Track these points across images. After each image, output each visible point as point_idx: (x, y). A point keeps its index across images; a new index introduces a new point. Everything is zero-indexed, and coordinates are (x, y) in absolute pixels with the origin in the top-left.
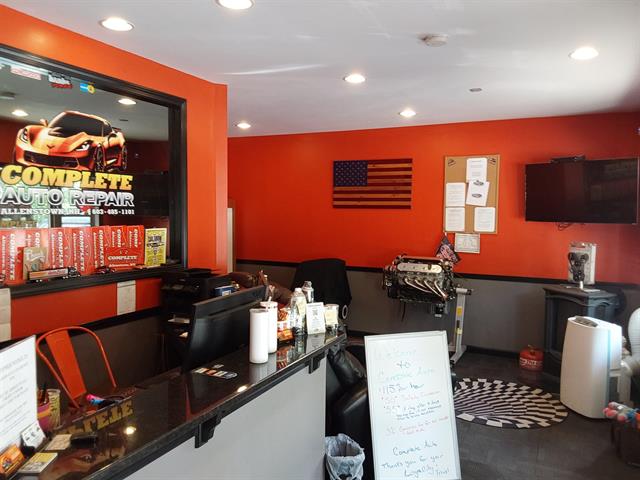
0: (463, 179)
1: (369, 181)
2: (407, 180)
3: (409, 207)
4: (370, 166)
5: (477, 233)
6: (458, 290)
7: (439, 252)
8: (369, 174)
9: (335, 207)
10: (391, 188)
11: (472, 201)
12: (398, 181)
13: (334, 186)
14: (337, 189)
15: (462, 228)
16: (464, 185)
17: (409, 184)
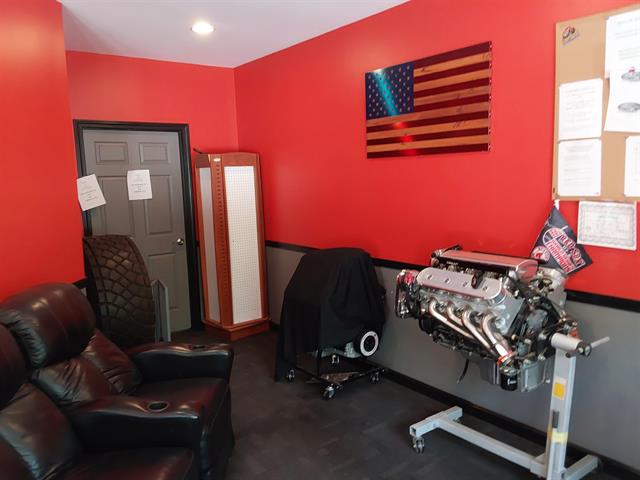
0: (598, 70)
1: (418, 102)
2: (480, 90)
3: (483, 147)
4: (418, 73)
5: (628, 201)
6: (557, 339)
7: (539, 243)
8: (418, 87)
9: (371, 155)
10: (453, 111)
11: (618, 122)
12: (465, 93)
13: (368, 118)
14: (373, 123)
15: (595, 189)
16: (598, 83)
17: (485, 98)
